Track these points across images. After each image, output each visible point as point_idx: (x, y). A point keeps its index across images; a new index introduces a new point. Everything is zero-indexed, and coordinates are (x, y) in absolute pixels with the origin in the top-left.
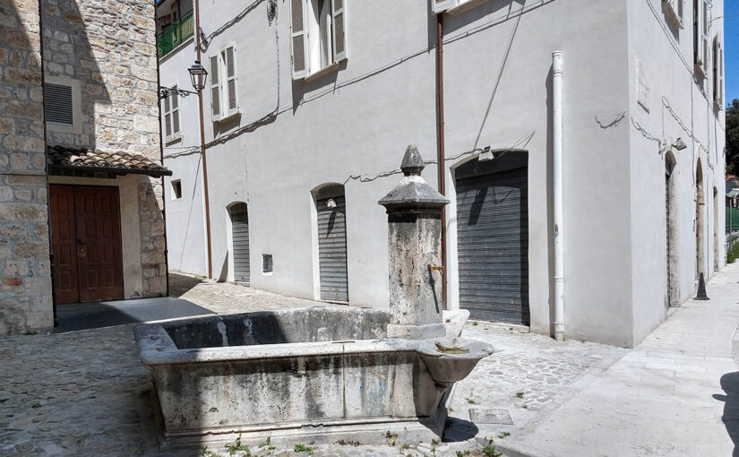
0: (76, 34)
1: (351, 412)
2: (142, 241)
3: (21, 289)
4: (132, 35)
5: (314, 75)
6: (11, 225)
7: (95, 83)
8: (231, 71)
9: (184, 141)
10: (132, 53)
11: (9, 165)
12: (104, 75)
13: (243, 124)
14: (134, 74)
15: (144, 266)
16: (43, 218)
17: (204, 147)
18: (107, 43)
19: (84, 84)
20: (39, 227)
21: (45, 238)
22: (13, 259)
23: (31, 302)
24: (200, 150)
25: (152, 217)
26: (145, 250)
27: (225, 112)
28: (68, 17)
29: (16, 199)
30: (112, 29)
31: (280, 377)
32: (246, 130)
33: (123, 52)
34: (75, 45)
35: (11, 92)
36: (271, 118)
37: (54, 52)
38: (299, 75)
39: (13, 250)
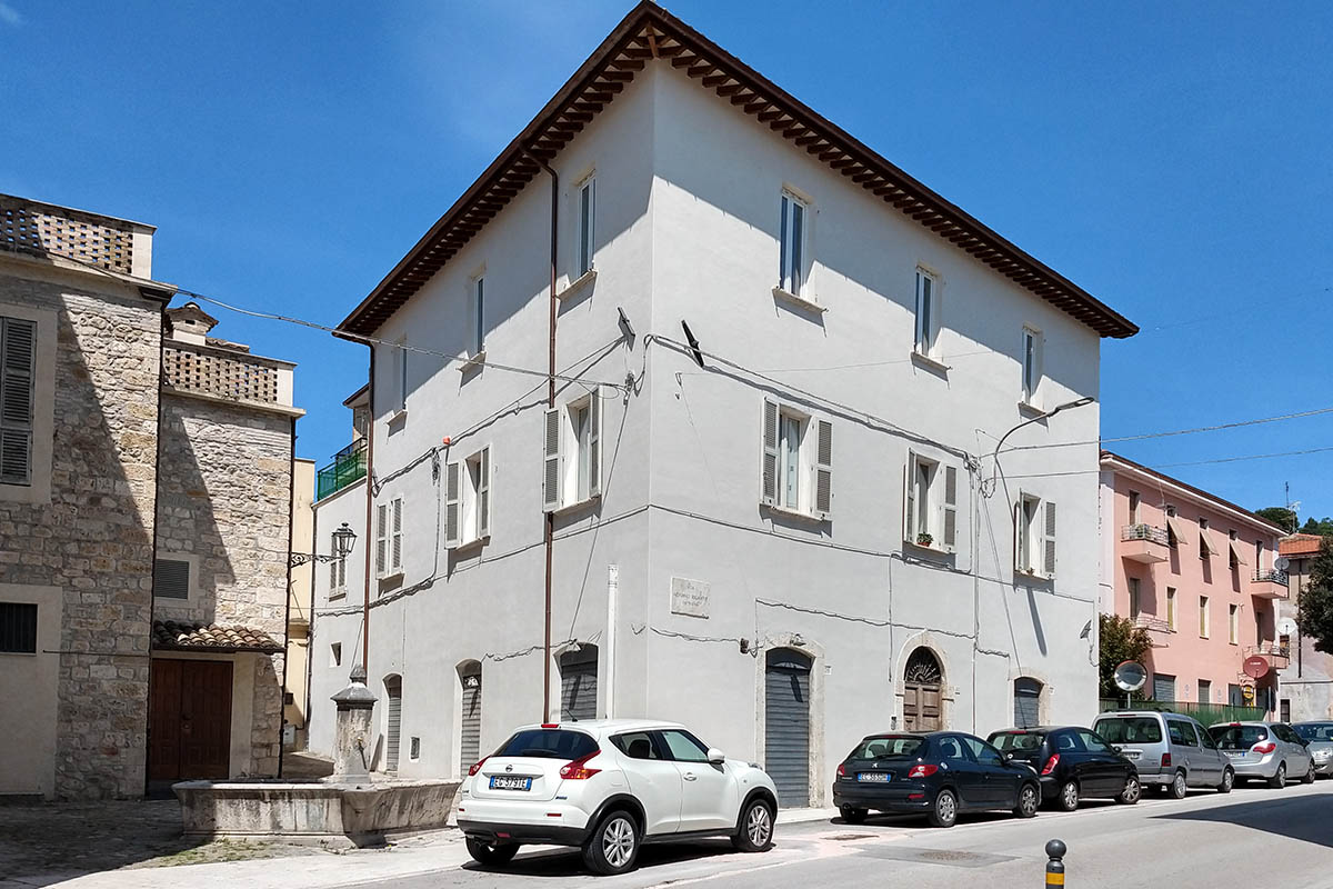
0: (199, 509)
1: (300, 827)
2: (255, 719)
3: (116, 758)
4: (261, 506)
5: (467, 545)
6: (112, 701)
7: (216, 556)
8: (397, 527)
9: (348, 596)
10: (261, 524)
11: (115, 646)
12: (227, 549)
13: (406, 585)
14: (261, 545)
15: (254, 746)
16: (143, 695)
17: (368, 607)
18: (232, 516)
19: (203, 558)
20: (138, 702)
21: (143, 713)
22: (112, 730)
23: (125, 770)
24: (363, 609)
25: (268, 693)
26: (257, 729)
27: (390, 572)
28: (190, 494)
29: (118, 676)
30: (239, 501)
31: (254, 802)
32: (407, 593)
33: (249, 525)
34: (196, 520)
35: (123, 581)
36: (428, 584)
37: (172, 529)
38: (452, 544)
39: (112, 723)
